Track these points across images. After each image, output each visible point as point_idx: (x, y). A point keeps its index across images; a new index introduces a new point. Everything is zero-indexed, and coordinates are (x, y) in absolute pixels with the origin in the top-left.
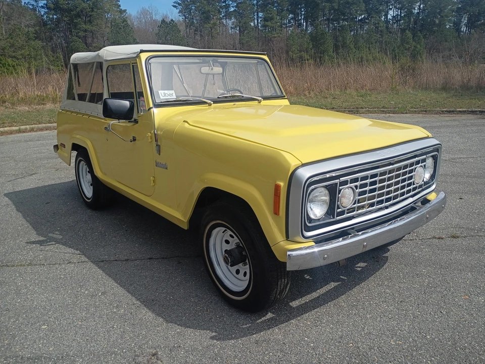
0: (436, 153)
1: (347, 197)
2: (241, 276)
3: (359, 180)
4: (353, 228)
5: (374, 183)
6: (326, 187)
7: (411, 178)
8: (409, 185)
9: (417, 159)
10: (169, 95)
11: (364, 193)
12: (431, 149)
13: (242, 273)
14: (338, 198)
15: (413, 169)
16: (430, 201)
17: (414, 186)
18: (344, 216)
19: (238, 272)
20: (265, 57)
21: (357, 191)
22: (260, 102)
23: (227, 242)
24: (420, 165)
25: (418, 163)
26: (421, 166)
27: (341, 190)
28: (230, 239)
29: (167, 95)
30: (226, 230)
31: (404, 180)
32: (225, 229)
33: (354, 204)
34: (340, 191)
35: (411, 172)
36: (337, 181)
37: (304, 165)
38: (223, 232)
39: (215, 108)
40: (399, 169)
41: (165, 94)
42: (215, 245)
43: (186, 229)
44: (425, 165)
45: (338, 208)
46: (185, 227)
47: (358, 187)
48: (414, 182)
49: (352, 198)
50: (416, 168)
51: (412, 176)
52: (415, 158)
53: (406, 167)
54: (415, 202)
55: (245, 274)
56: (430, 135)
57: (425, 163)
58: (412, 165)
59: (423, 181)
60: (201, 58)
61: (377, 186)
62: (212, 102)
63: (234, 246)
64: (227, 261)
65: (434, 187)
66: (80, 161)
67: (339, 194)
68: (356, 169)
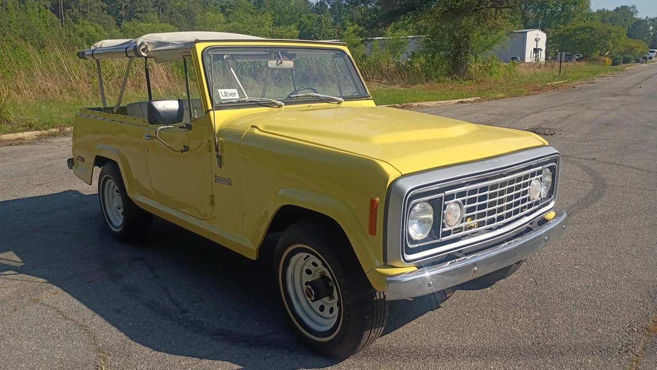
0: (554, 164)
1: (454, 213)
2: (326, 313)
3: (467, 194)
4: (460, 252)
5: (484, 198)
6: (429, 201)
7: (525, 193)
8: (524, 201)
9: (532, 170)
10: (231, 94)
11: (473, 209)
12: (548, 159)
13: (327, 308)
14: (443, 215)
15: (528, 182)
16: (548, 221)
17: (530, 202)
18: (451, 236)
19: (322, 308)
20: (345, 49)
21: (465, 206)
22: (339, 102)
23: (309, 272)
24: (536, 177)
25: (533, 175)
26: (537, 179)
27: (447, 205)
28: (312, 268)
29: (228, 95)
30: (308, 256)
31: (517, 196)
32: (307, 254)
33: (462, 222)
34: (445, 206)
35: (525, 185)
36: (442, 195)
37: (403, 176)
38: (305, 259)
39: (286, 110)
40: (512, 182)
41: (226, 93)
42: (293, 276)
43: (255, 259)
44: (541, 178)
45: (444, 227)
46: (254, 257)
47: (466, 202)
48: (529, 197)
49: (459, 215)
50: (531, 181)
51: (527, 191)
52: (530, 169)
53: (519, 179)
54: (531, 222)
55: (331, 310)
56: (546, 143)
57: (541, 176)
58: (526, 177)
59: (540, 196)
60: (268, 49)
61: (488, 201)
62: (283, 104)
63: (317, 277)
64: (310, 294)
65: (552, 204)
66: (107, 179)
67: (444, 209)
68: (463, 181)
